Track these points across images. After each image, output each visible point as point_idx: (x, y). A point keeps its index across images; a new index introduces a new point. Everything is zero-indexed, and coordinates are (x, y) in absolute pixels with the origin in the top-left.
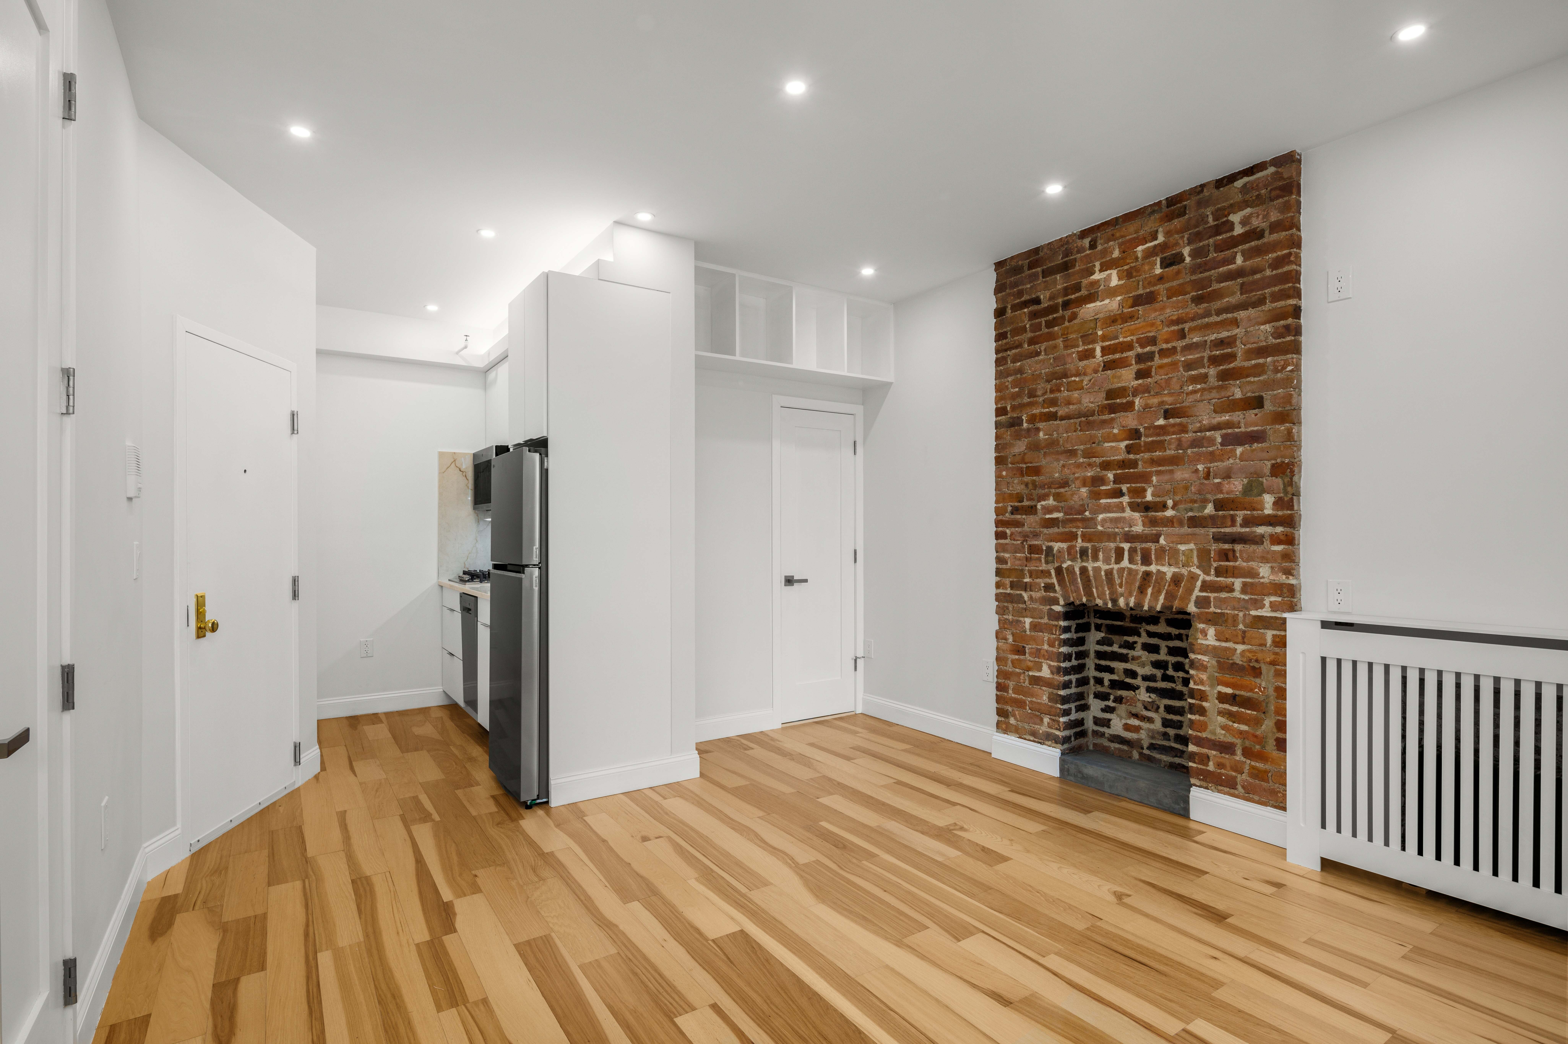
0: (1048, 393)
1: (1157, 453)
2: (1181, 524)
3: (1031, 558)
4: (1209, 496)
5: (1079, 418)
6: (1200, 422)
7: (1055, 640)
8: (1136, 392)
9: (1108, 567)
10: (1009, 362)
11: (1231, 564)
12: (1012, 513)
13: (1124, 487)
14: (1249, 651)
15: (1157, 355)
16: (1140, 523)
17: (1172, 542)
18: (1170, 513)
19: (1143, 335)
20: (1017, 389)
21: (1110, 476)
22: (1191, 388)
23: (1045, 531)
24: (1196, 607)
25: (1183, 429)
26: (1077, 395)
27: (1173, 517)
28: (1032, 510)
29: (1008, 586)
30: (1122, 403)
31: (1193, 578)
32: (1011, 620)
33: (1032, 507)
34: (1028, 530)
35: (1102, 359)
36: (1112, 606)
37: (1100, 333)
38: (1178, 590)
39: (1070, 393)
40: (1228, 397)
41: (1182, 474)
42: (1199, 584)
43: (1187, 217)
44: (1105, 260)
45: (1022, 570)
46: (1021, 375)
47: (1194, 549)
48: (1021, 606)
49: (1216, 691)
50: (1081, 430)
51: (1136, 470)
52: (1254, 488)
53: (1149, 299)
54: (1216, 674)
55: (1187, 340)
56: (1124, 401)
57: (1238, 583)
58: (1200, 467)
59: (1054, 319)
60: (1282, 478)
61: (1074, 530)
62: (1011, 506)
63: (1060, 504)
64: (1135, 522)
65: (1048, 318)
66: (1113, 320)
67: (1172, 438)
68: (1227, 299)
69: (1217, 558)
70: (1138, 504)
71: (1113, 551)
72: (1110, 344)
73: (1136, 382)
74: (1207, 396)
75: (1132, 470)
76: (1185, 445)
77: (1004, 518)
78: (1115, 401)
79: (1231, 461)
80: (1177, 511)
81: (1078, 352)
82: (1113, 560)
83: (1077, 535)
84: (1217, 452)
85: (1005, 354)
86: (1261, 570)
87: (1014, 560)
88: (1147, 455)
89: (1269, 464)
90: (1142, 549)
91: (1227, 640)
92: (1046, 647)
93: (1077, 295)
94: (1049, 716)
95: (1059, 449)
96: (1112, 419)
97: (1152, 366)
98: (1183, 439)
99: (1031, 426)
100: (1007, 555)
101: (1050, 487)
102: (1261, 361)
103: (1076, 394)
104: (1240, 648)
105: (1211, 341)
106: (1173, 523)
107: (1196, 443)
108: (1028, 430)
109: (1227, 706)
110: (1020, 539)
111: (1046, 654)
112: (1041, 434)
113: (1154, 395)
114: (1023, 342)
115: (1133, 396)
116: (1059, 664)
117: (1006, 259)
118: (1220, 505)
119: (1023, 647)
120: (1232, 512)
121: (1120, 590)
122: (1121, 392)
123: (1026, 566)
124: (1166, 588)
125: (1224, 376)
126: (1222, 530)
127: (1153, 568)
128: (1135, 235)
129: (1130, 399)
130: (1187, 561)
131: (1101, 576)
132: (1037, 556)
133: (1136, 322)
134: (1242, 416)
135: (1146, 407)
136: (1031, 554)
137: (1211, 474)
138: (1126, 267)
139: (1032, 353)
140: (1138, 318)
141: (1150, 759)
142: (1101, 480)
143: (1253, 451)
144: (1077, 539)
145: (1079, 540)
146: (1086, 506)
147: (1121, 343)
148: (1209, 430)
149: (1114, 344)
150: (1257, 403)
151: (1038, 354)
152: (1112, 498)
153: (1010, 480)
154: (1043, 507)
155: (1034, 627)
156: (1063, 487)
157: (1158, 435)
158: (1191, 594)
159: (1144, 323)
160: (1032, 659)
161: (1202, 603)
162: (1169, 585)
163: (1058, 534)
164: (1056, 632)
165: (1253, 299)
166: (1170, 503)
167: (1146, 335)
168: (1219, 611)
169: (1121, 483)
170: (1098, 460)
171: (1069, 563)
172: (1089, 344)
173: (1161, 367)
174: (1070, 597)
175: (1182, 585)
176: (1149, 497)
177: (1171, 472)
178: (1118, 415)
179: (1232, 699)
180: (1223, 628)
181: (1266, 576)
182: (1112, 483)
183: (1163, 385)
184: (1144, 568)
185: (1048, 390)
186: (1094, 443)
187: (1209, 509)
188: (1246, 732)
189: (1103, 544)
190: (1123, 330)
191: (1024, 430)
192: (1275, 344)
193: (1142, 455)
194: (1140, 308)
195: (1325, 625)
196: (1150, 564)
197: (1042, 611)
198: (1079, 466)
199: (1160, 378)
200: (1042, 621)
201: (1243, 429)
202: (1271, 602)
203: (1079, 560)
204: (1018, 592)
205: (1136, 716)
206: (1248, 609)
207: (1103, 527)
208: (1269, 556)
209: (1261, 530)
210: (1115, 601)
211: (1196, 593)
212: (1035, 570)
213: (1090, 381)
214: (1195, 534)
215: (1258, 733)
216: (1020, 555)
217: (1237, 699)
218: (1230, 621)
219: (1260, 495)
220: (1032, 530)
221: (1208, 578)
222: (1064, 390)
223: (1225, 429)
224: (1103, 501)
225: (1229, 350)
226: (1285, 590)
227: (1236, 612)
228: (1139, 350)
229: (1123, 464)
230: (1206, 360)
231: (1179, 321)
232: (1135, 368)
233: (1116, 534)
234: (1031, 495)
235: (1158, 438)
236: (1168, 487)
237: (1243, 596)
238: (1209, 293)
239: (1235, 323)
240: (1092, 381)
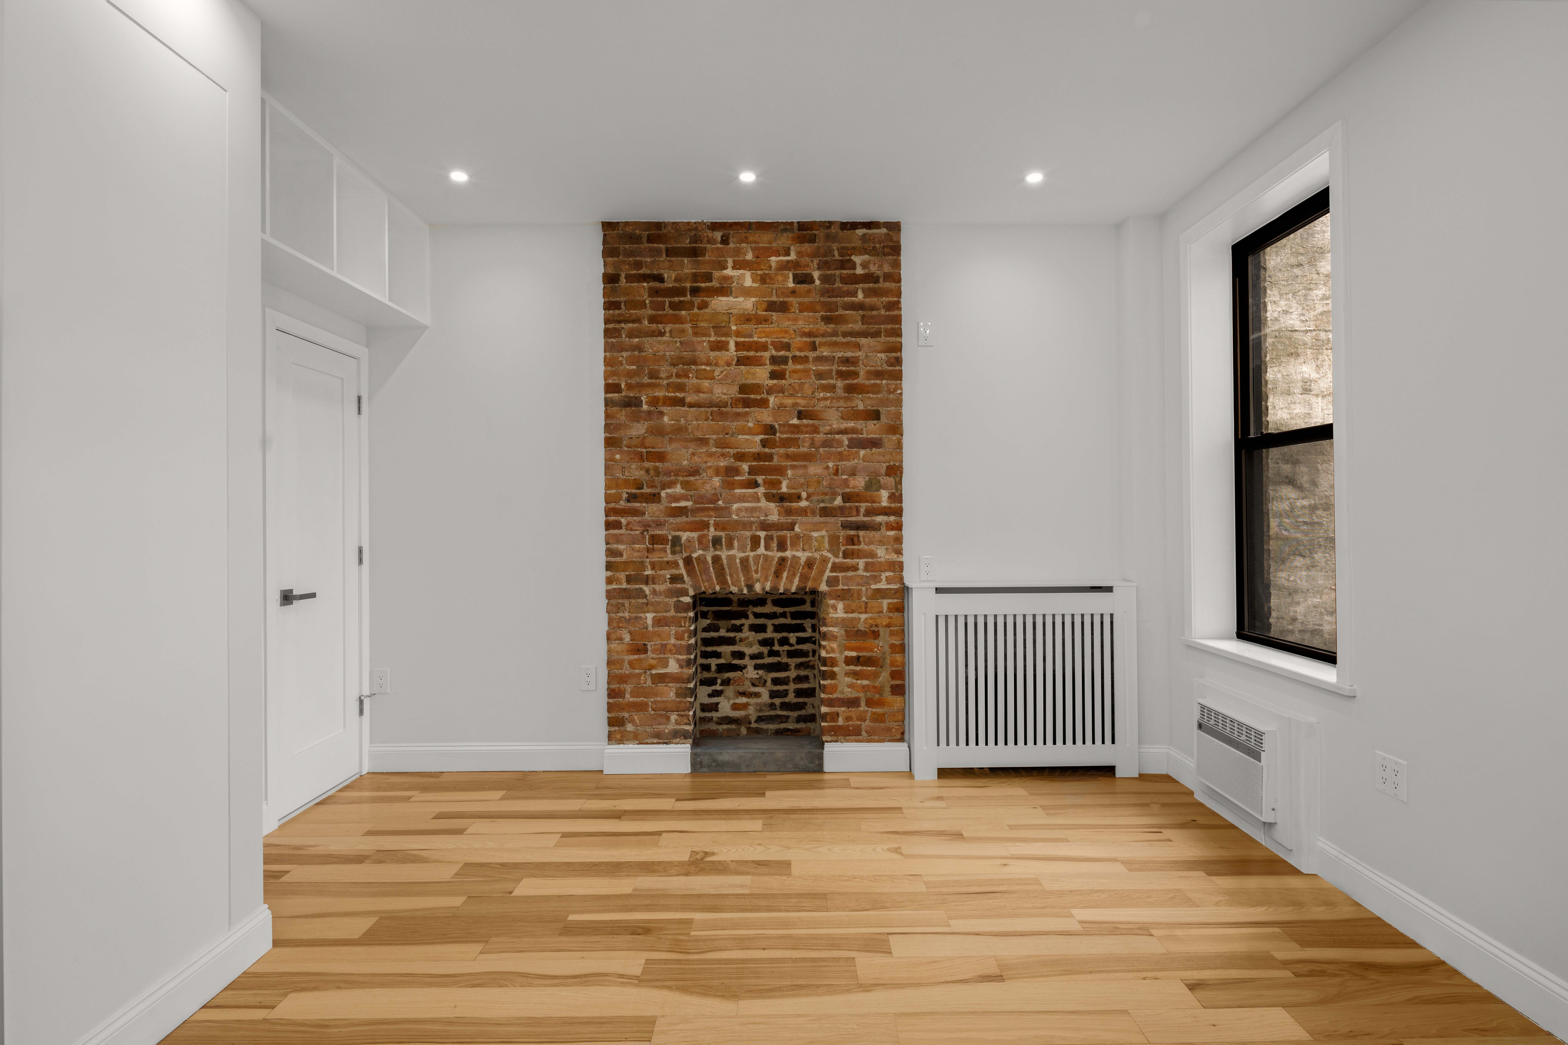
0: (674, 377)
1: (792, 449)
2: (813, 513)
3: (653, 549)
4: (838, 490)
5: (711, 407)
6: (830, 426)
7: (685, 632)
8: (770, 391)
9: (743, 555)
10: (624, 336)
11: (856, 547)
12: (628, 501)
13: (760, 479)
14: (871, 618)
15: (791, 361)
16: (776, 512)
17: (806, 530)
18: (804, 504)
19: (777, 340)
20: (635, 367)
21: (745, 467)
22: (821, 395)
23: (671, 520)
24: (828, 586)
25: (815, 430)
26: (707, 384)
27: (807, 507)
28: (655, 498)
29: (623, 581)
30: (756, 399)
31: (825, 560)
32: (628, 618)
33: (654, 495)
34: (650, 519)
35: (736, 353)
36: (748, 592)
37: (734, 328)
38: (811, 572)
39: (699, 381)
40: (853, 408)
41: (814, 469)
42: (830, 565)
43: (816, 244)
44: (737, 259)
45: (642, 563)
46: (639, 352)
47: (825, 535)
48: (641, 601)
49: (843, 656)
50: (712, 420)
51: (771, 463)
52: (873, 484)
53: (782, 308)
54: (844, 642)
55: (818, 352)
56: (759, 397)
57: (861, 563)
58: (831, 464)
59: (681, 302)
60: (894, 477)
61: (706, 519)
62: (627, 493)
63: (689, 493)
64: (771, 512)
65: (672, 299)
66: (747, 319)
67: (805, 437)
68: (851, 325)
69: (845, 543)
70: (773, 495)
71: (749, 540)
72: (744, 341)
73: (771, 382)
74: (836, 404)
75: (767, 463)
76: (817, 444)
77: (617, 506)
78: (749, 396)
79: (856, 461)
80: (811, 502)
81: (709, 341)
82: (749, 547)
83: (709, 524)
84: (845, 453)
85: (618, 326)
86: (878, 551)
87: (632, 552)
88: (782, 451)
89: (885, 465)
90: (778, 537)
91: (853, 612)
92: (673, 641)
93: (708, 284)
94: (675, 713)
95: (687, 436)
96: (747, 413)
97: (786, 369)
98: (816, 439)
99: (652, 409)
100: (621, 547)
101: (677, 475)
102: (878, 382)
103: (706, 383)
104: (863, 616)
105: (839, 358)
106: (806, 513)
107: (826, 444)
108: (649, 413)
109: (852, 667)
110: (638, 528)
111: (673, 648)
112: (666, 419)
113: (787, 396)
114: (642, 318)
115: (768, 394)
116: (689, 657)
117: (618, 223)
118: (847, 498)
119: (645, 645)
120: (857, 504)
121: (755, 576)
122: (756, 388)
123: (647, 558)
124: (800, 571)
125: (851, 389)
126: (849, 519)
127: (788, 554)
128: (768, 245)
129: (764, 396)
130: (819, 546)
131: (736, 563)
132: (661, 546)
133: (770, 326)
134: (864, 425)
135: (781, 406)
136: (653, 544)
137: (840, 471)
138: (759, 272)
139: (654, 332)
140: (772, 323)
141: (756, 730)
142: (737, 471)
143: (872, 454)
144: (709, 528)
145: (712, 529)
146: (719, 495)
147: (756, 343)
148: (838, 433)
149: (748, 342)
150: (876, 415)
151: (664, 334)
152: (747, 488)
153: (626, 465)
154: (668, 495)
155: (658, 622)
156: (693, 476)
157: (792, 433)
158: (822, 575)
159: (779, 329)
160: (655, 656)
161: (832, 582)
162: (803, 568)
163: (687, 523)
165: (872, 331)
166: (804, 495)
167: (780, 340)
168: (846, 587)
169: (756, 474)
170: (731, 451)
171: (700, 552)
172: (722, 336)
173: (795, 372)
174: (701, 587)
175: (815, 568)
176: (784, 489)
177: (805, 467)
178: (752, 409)
179: (857, 661)
180: (850, 602)
181: (883, 556)
182: (746, 474)
183: (797, 388)
184: (780, 554)
185: (674, 374)
186: (727, 434)
187: (838, 501)
188: (868, 686)
189: (739, 532)
190: (758, 330)
191: (644, 412)
192: (888, 370)
193: (777, 449)
194: (773, 314)
195: (939, 591)
196: (786, 550)
197: (668, 604)
198: (711, 455)
199: (794, 381)
200: (668, 614)
201: (865, 436)
202: (887, 577)
203: (712, 549)
204: (637, 586)
205: (745, 695)
206: (869, 584)
207: (738, 515)
208: (886, 540)
209: (879, 519)
210: (750, 587)
211: (828, 573)
212: (659, 561)
213: (722, 372)
214: (826, 523)
215: (877, 684)
216: (638, 546)
217: (862, 659)
218: (855, 596)
219: (878, 490)
220: (654, 519)
221: (837, 560)
222: (693, 377)
223: (851, 433)
224: (737, 491)
225: (853, 368)
226: (897, 567)
227: (860, 587)
228: (774, 353)
229: (758, 457)
230: (834, 373)
231: (810, 334)
232: (769, 368)
233: (752, 523)
234: (653, 482)
235: (793, 436)
236: (802, 480)
237: (865, 574)
238: (837, 317)
239: (858, 346)
240: (724, 373)
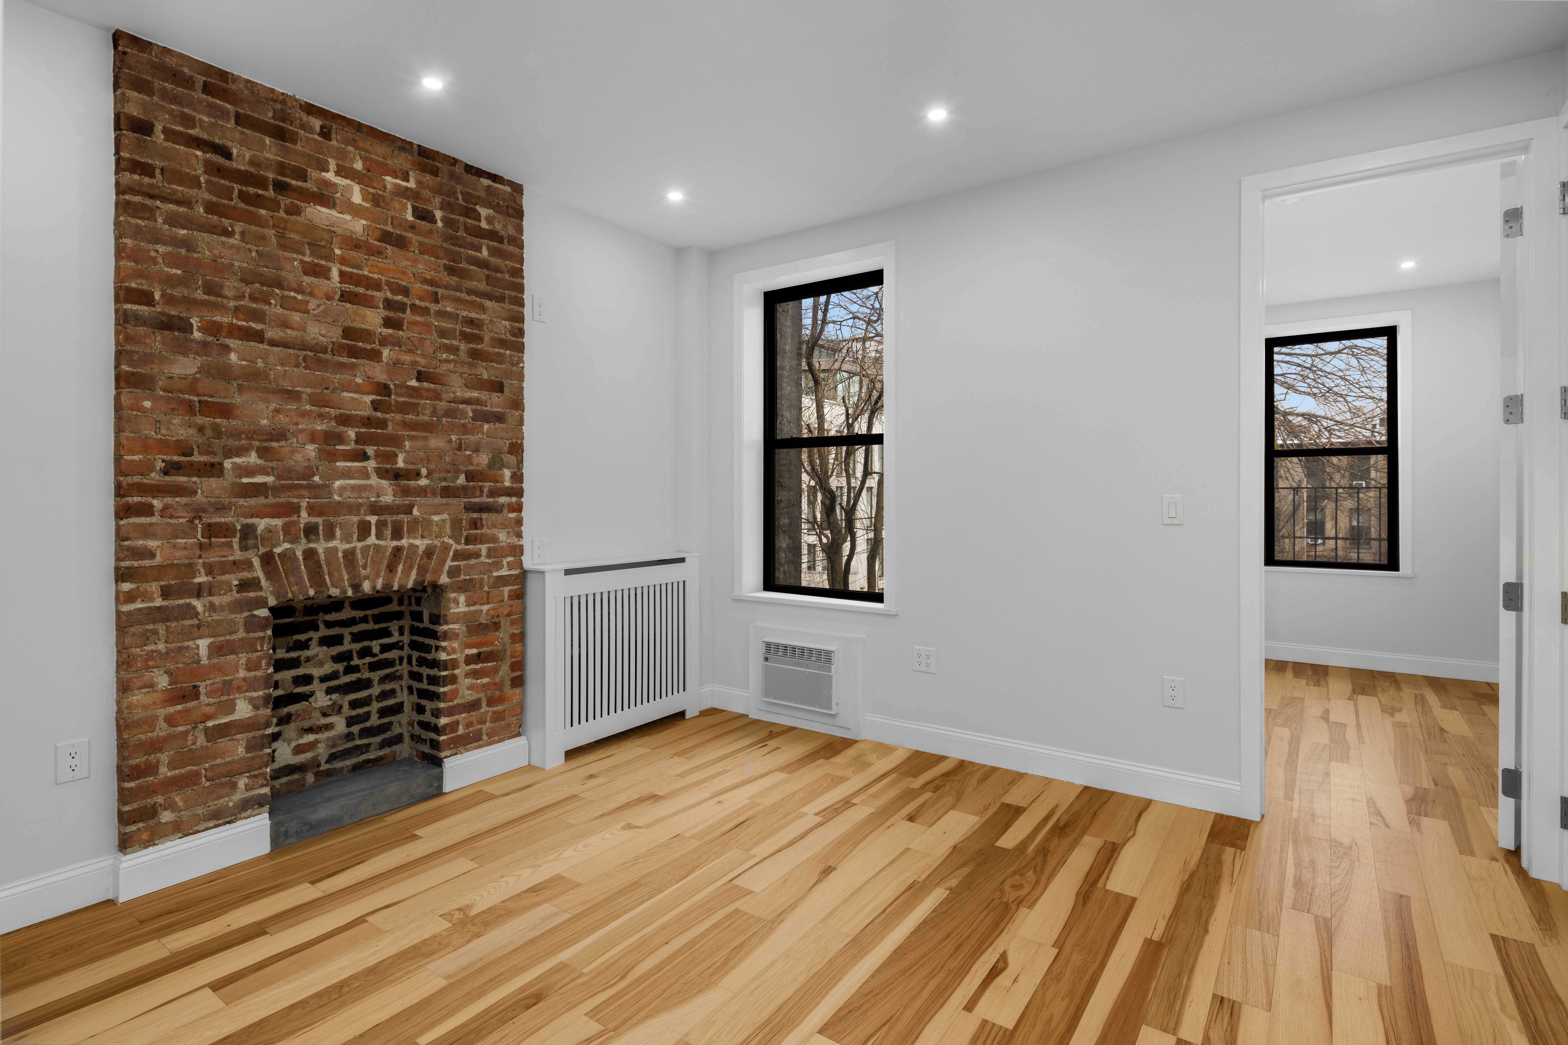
0: (247, 299)
1: (410, 416)
2: (434, 494)
3: (210, 544)
4: (462, 467)
5: (303, 350)
6: (454, 393)
7: (260, 658)
8: (384, 341)
9: (347, 546)
10: (160, 220)
11: (478, 531)
12: (166, 472)
13: (370, 450)
14: (493, 609)
15: (409, 309)
16: (390, 491)
17: (426, 513)
18: (423, 482)
19: (392, 280)
20: (179, 272)
21: (351, 433)
22: (444, 356)
23: (242, 501)
24: (449, 577)
25: (437, 397)
26: (298, 318)
27: (426, 486)
28: (214, 469)
29: (155, 596)
30: (365, 349)
31: (446, 548)
32: (164, 651)
33: (212, 465)
34: (204, 500)
35: (340, 285)
36: (354, 593)
37: (338, 252)
38: (431, 563)
39: (285, 312)
40: (476, 376)
41: (436, 442)
42: (451, 553)
43: (439, 179)
44: (342, 163)
45: (191, 566)
46: (188, 251)
47: (447, 519)
48: (187, 622)
49: (464, 656)
50: (306, 368)
51: (385, 431)
52: (496, 463)
53: (400, 243)
54: (465, 639)
55: (440, 305)
56: (369, 347)
57: (484, 549)
58: (454, 438)
59: (259, 196)
60: (516, 456)
61: (295, 500)
62: (163, 461)
63: (270, 464)
64: (385, 491)
65: (244, 188)
66: (355, 244)
67: (426, 403)
68: (475, 283)
69: (467, 527)
70: (387, 471)
71: (355, 526)
72: (352, 273)
73: (385, 330)
74: (460, 369)
75: (379, 431)
76: (440, 413)
77: (145, 481)
78: (356, 343)
79: (480, 436)
80: (432, 480)
81: (302, 261)
82: (355, 537)
83: (300, 507)
84: (469, 426)
85: (149, 202)
86: (500, 535)
87: (172, 550)
88: (398, 417)
89: (507, 442)
90: (393, 522)
91: (474, 604)
92: (242, 673)
93: (300, 183)
94: (248, 774)
95: (267, 386)
96: (354, 366)
97: (403, 319)
98: (437, 406)
99: (210, 339)
100: (152, 544)
101: (251, 438)
102: (502, 351)
103: (296, 317)
104: (485, 608)
105: (463, 317)
106: (426, 493)
107: (450, 413)
108: (205, 344)
109: (473, 666)
110: (185, 514)
111: (243, 684)
112: (233, 357)
113: (405, 351)
114: (194, 201)
115: (380, 345)
116: (267, 691)
118: (471, 476)
119: (195, 687)
120: (480, 484)
121: (363, 572)
122: (366, 335)
123: (200, 557)
124: (417, 562)
125: (475, 355)
126: (472, 500)
127: (404, 542)
128: (382, 160)
129: (376, 346)
130: (440, 532)
131: (338, 558)
132: (223, 540)
133: (384, 261)
134: (488, 396)
135: (396, 363)
136: (210, 538)
137: (463, 446)
138: (371, 190)
139: (214, 227)
140: (387, 258)
141: (329, 773)
142: (340, 439)
143: (496, 429)
144: (299, 512)
145: (304, 514)
146: (315, 469)
147: (367, 278)
148: (462, 403)
149: (357, 274)
150: (499, 387)
151: (230, 234)
152: (353, 461)
153: (162, 417)
154: (236, 467)
155: (216, 650)
156: (277, 441)
157: (411, 396)
158: (443, 565)
159: (395, 267)
160: (212, 700)
161: (453, 572)
162: (422, 558)
163: (266, 506)
164: (262, 646)
165: (497, 294)
166: (424, 471)
167: (396, 281)
168: (468, 577)
169: (365, 444)
170: (332, 411)
171: (287, 546)
172: (322, 258)
173: (414, 323)
174: (287, 593)
175: (434, 557)
176: (401, 464)
177: (425, 438)
178: (360, 361)
179: (478, 658)
180: (471, 593)
181: (504, 540)
182: (353, 442)
183: (417, 344)
184: (395, 543)
185: (247, 295)
186: (327, 388)
187: (461, 480)
188: (488, 683)
189: (342, 518)
190: (370, 263)
191: (197, 342)
192: (512, 341)
193: (393, 415)
194: (388, 247)
195: (568, 572)
196: (402, 538)
197: (235, 623)
198: (304, 414)
199: (413, 335)
200: (234, 637)
201: (489, 408)
202: (508, 562)
203: (304, 541)
204: (182, 602)
205: (310, 730)
206: (491, 572)
207: (340, 496)
208: (507, 523)
209: (503, 500)
210: (356, 587)
211: (449, 563)
212: (220, 562)
213: (319, 306)
214: (448, 504)
215: (497, 680)
216: (183, 541)
217: (482, 656)
218: (477, 586)
219: (501, 469)
220: (213, 500)
221: (459, 547)
222: (276, 305)
223: (475, 404)
224: (340, 464)
225: (478, 332)
226: (518, 551)
227: (482, 576)
228: (389, 295)
229: (368, 422)
230: (458, 334)
231: (431, 282)
232: (383, 313)
233: (359, 506)
234: (209, 446)
235: (411, 400)
236: (422, 454)
237: (487, 561)
238: (461, 269)
239: (482, 308)
240: (322, 308)
